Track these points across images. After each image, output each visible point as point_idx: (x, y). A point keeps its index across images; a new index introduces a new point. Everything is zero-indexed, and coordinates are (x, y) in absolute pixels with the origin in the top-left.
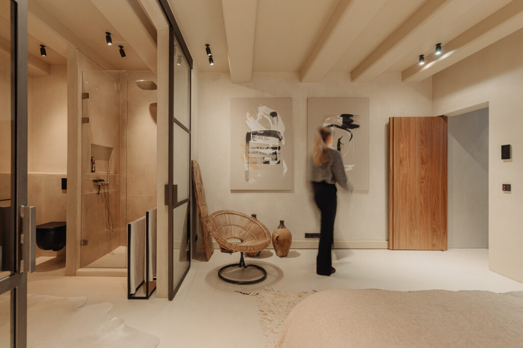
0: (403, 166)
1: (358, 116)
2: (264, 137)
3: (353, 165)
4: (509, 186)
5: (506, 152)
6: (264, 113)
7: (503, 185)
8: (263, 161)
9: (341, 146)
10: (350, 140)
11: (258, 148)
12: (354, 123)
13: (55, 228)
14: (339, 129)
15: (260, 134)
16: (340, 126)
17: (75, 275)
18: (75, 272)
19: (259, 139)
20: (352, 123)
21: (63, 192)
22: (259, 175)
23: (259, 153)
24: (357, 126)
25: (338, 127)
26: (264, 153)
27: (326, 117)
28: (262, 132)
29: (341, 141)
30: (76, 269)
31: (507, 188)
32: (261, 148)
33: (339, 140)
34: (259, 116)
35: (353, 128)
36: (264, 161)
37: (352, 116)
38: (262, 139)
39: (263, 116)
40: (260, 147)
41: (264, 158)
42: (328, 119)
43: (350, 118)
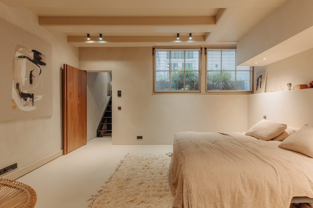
0: (71, 98)
1: (45, 55)
3: (42, 96)
4: (121, 107)
5: (119, 94)
7: (118, 107)
9: (33, 78)
10: (40, 74)
12: (42, 61)
14: (31, 62)
16: (32, 60)
20: (40, 60)
24: (44, 64)
25: (30, 60)
27: (18, 46)
29: (33, 73)
31: (120, 108)
33: (31, 72)
35: (41, 64)
37: (41, 54)
42: (21, 49)
43: (39, 55)
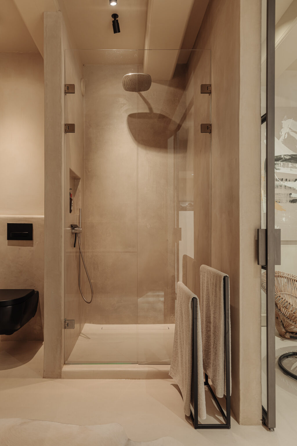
2: (290, 164)
6: (290, 128)
8: (289, 199)
11: (282, 180)
13: (15, 301)
15: (286, 160)
17: (59, 376)
18: (60, 373)
19: (283, 166)
21: (8, 245)
22: (284, 219)
23: (283, 187)
26: (290, 188)
28: (288, 157)
30: (61, 368)
32: (286, 180)
34: (283, 134)
36: (291, 199)
38: (288, 167)
39: (288, 133)
40: (284, 178)
41: (291, 194)
